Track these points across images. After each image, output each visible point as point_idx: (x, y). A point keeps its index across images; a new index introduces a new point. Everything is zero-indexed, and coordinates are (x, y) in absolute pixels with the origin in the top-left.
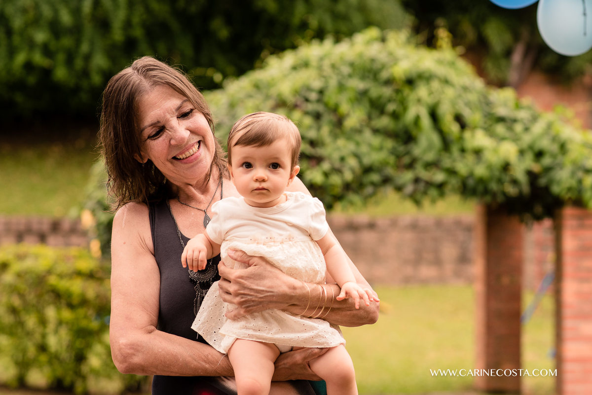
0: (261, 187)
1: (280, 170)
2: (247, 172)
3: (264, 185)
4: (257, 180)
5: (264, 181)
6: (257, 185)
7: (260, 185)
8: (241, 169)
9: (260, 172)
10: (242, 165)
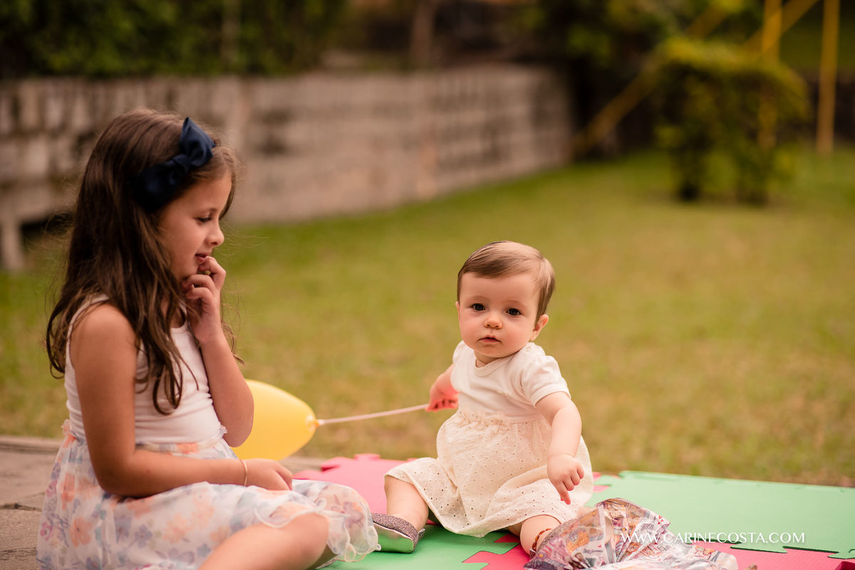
0: (491, 335)
1: (522, 318)
2: (477, 316)
3: (496, 334)
4: (488, 326)
5: (497, 328)
6: (487, 332)
7: (491, 333)
8: (470, 309)
9: (495, 316)
10: (472, 307)
